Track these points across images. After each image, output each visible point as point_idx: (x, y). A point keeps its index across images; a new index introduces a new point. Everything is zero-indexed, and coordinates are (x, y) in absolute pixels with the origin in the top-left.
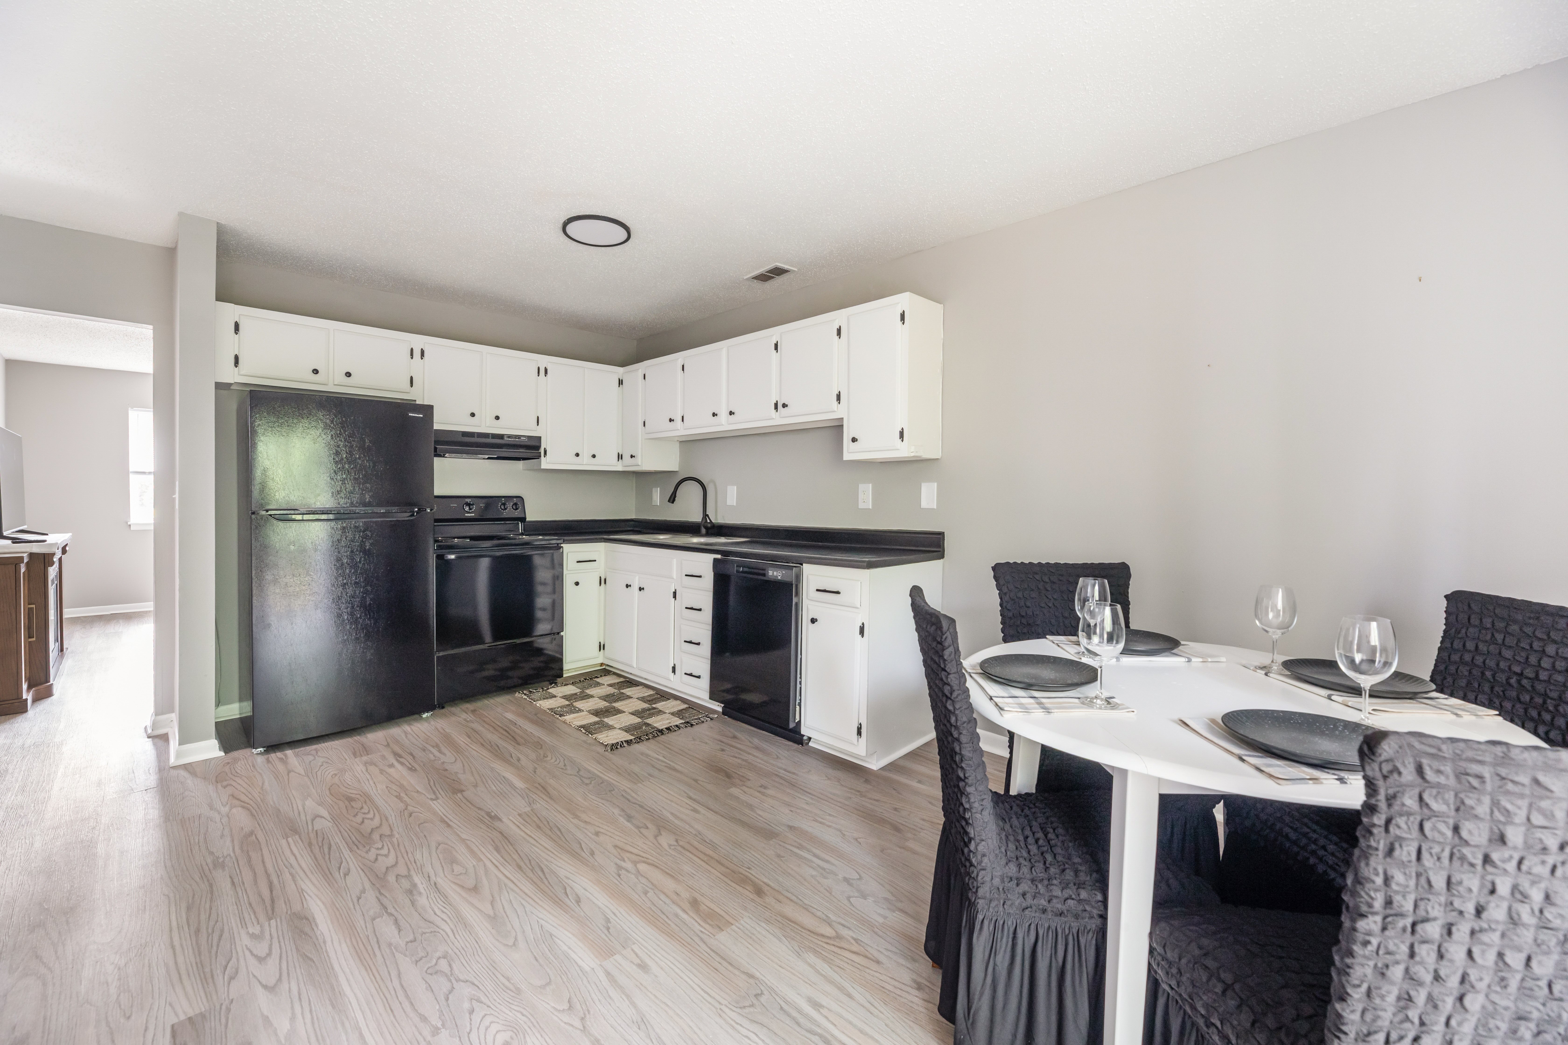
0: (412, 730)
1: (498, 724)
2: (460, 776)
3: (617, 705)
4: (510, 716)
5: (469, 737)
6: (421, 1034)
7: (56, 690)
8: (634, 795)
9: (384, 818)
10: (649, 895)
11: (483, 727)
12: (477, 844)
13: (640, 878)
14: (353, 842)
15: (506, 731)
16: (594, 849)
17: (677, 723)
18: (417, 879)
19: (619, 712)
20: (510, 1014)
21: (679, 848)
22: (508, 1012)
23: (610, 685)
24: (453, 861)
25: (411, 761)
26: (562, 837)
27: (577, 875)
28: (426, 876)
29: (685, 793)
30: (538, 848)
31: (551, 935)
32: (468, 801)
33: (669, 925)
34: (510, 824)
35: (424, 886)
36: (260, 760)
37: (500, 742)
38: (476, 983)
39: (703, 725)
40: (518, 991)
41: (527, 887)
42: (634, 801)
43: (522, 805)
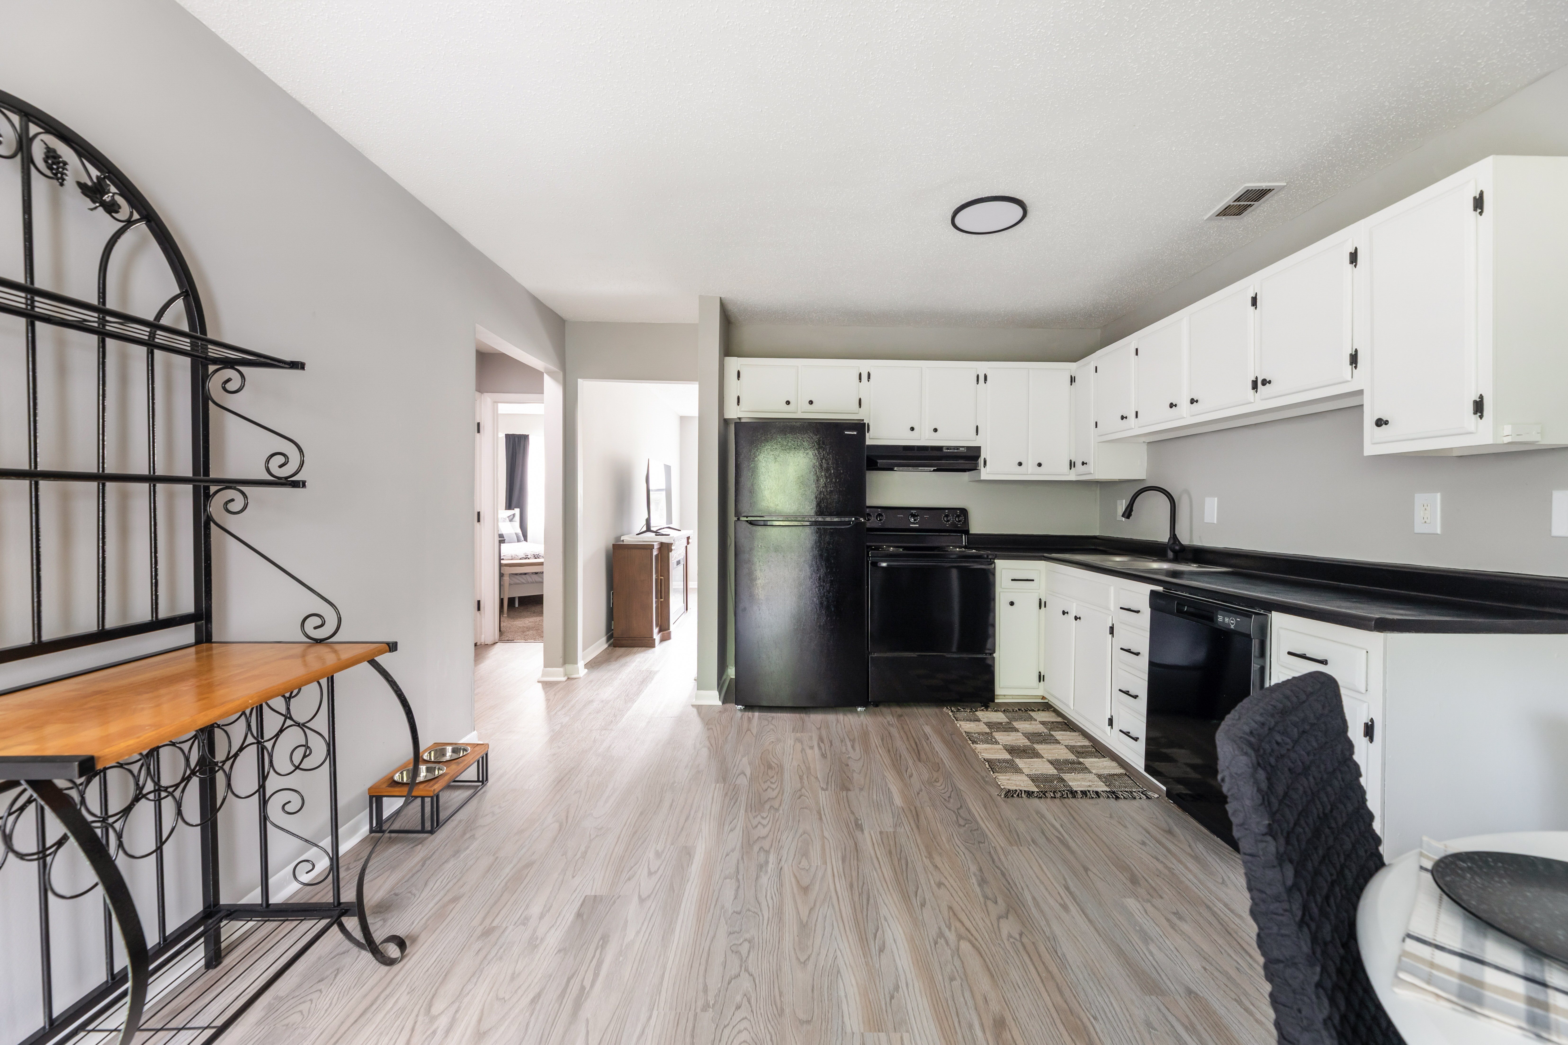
0: (844, 720)
1: (914, 735)
2: (855, 775)
3: (1038, 747)
4: (928, 729)
5: (882, 740)
6: (696, 1002)
7: (672, 635)
8: (1002, 857)
9: (782, 792)
10: (954, 983)
11: (899, 733)
12: (832, 845)
13: (956, 958)
14: (751, 805)
15: (916, 743)
16: (927, 901)
17: (1099, 790)
18: (772, 858)
19: (1037, 755)
20: (763, 1031)
21: (1019, 945)
22: (762, 1028)
23: (1043, 723)
24: (805, 854)
25: (827, 748)
26: (905, 873)
27: (896, 920)
28: (779, 858)
29: (1065, 879)
30: (878, 874)
31: (839, 972)
32: (848, 801)
33: (956, 1033)
34: (868, 839)
35: (773, 866)
36: (739, 714)
37: (905, 753)
38: (757, 981)
39: (1134, 802)
40: (781, 1012)
41: (847, 910)
42: (999, 865)
43: (888, 822)
